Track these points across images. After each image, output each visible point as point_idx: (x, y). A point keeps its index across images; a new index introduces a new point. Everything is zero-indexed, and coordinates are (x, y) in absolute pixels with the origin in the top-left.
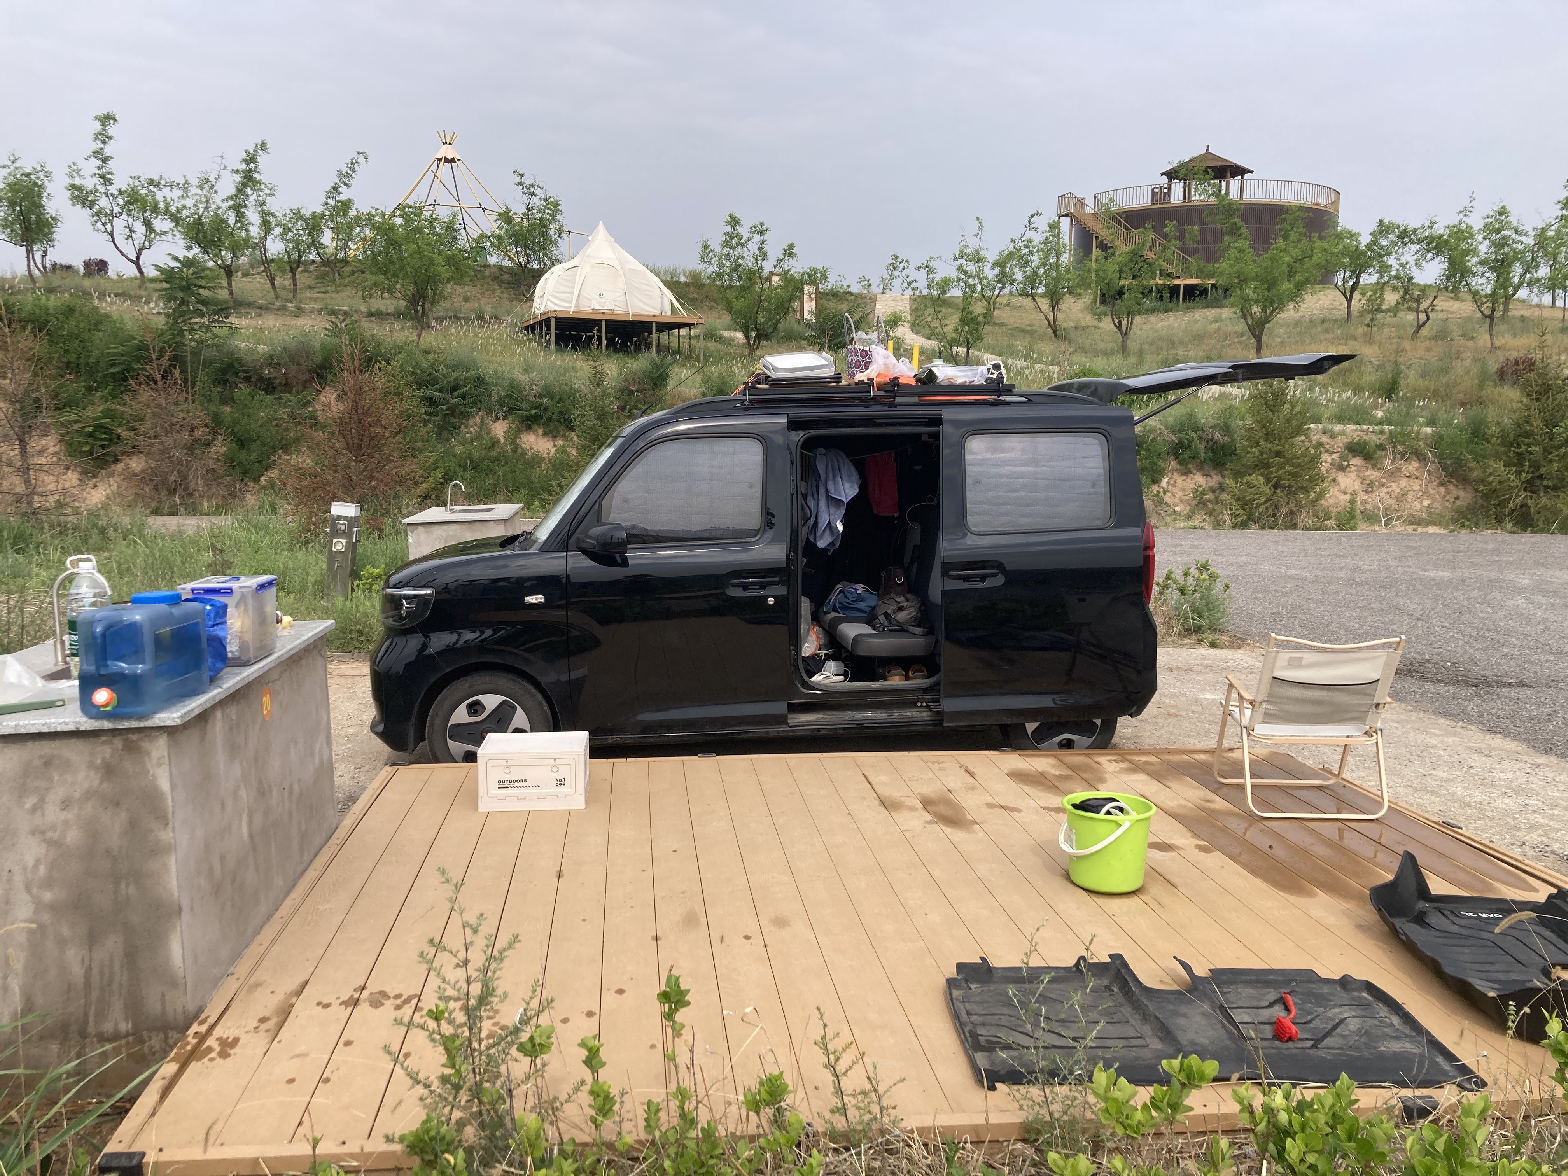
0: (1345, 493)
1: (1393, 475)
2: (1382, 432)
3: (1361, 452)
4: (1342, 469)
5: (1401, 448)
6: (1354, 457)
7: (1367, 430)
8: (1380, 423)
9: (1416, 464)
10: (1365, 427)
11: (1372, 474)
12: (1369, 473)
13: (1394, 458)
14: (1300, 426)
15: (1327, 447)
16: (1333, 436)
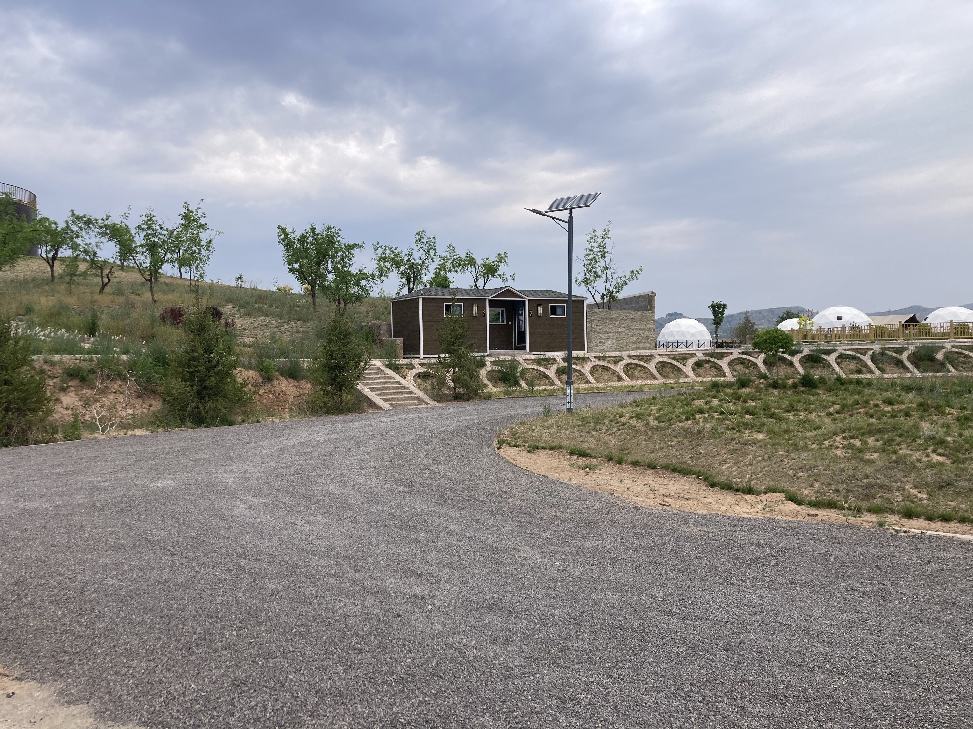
0: (67, 409)
1: (103, 391)
2: (91, 360)
3: (77, 376)
4: (64, 390)
5: (107, 371)
6: (72, 380)
7: (80, 359)
8: (89, 352)
9: (119, 383)
10: (78, 356)
11: (87, 392)
12: (84, 391)
13: (103, 379)
14: (24, 359)
15: (49, 373)
16: (53, 364)
